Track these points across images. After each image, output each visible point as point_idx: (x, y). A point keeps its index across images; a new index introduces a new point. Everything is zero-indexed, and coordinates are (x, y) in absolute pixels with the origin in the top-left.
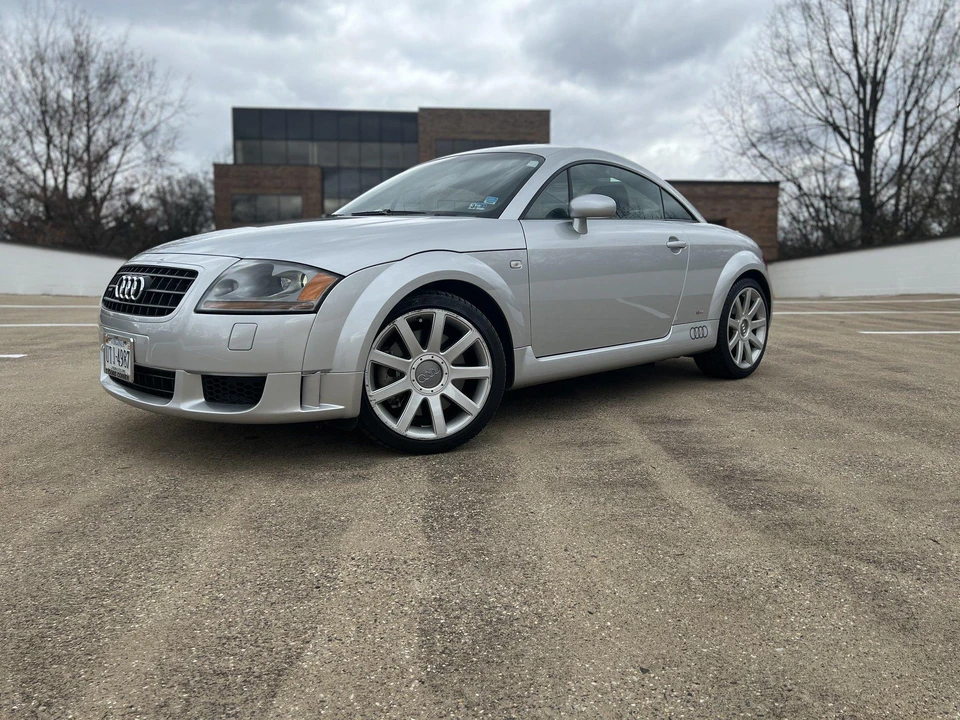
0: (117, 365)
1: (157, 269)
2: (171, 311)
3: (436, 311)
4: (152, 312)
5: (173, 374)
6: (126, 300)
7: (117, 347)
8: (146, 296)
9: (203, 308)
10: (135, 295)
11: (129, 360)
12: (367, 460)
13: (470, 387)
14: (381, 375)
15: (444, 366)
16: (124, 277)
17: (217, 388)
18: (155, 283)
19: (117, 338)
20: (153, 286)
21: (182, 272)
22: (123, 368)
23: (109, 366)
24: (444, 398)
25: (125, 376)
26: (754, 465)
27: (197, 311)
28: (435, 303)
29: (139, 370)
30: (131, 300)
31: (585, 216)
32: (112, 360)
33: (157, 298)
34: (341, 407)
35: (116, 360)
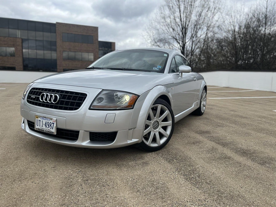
0: (44, 127)
1: (62, 91)
2: (77, 109)
3: (159, 105)
5: (78, 132)
6: (48, 103)
7: (45, 121)
8: (61, 102)
9: (92, 108)
11: (54, 126)
14: (147, 126)
15: (159, 122)
16: (45, 93)
18: (63, 97)
22: (49, 129)
23: (38, 127)
24: (159, 132)
25: (53, 132)
27: (90, 109)
28: (159, 103)
29: (58, 130)
30: (52, 103)
31: (182, 72)
32: (41, 125)
33: (67, 103)
34: (138, 140)
35: (44, 125)
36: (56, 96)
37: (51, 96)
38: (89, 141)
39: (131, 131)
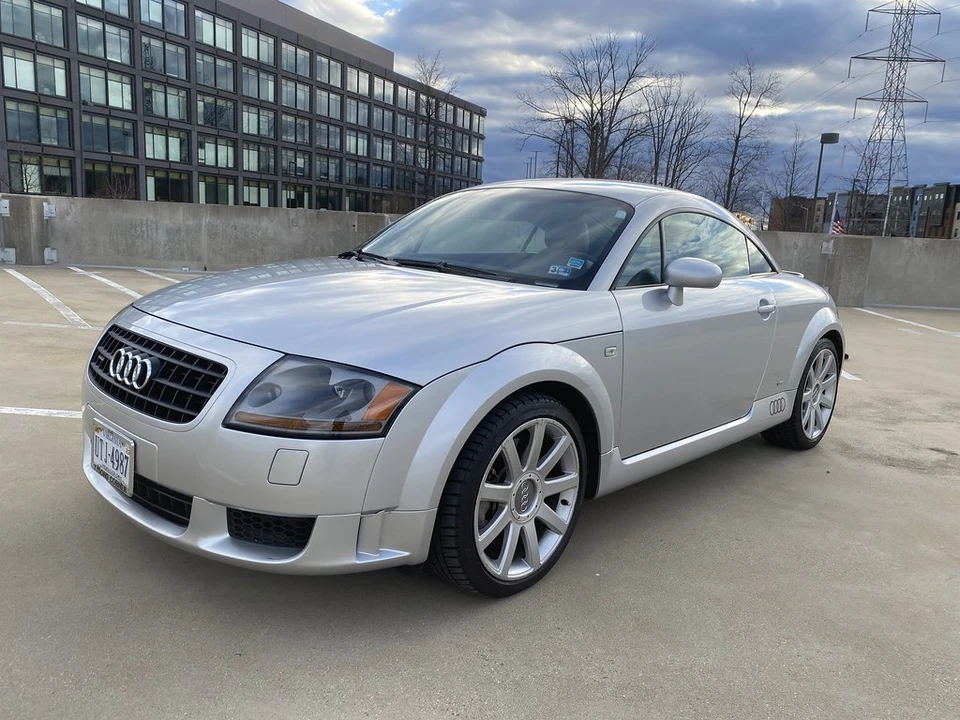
0: (109, 465)
1: (168, 350)
2: (190, 418)
4: (162, 414)
5: (190, 499)
6: (123, 383)
7: (111, 445)
8: (153, 388)
9: (233, 421)
10: (140, 381)
11: (129, 466)
16: (122, 351)
18: (163, 369)
19: (112, 432)
20: (164, 375)
21: (204, 362)
22: (118, 473)
23: (98, 461)
25: (122, 484)
27: (227, 425)
29: (141, 482)
30: (132, 388)
32: (104, 457)
33: (169, 394)
34: (407, 554)
35: (109, 459)
36: (144, 365)
37: (135, 361)
38: (228, 535)
39: (373, 521)
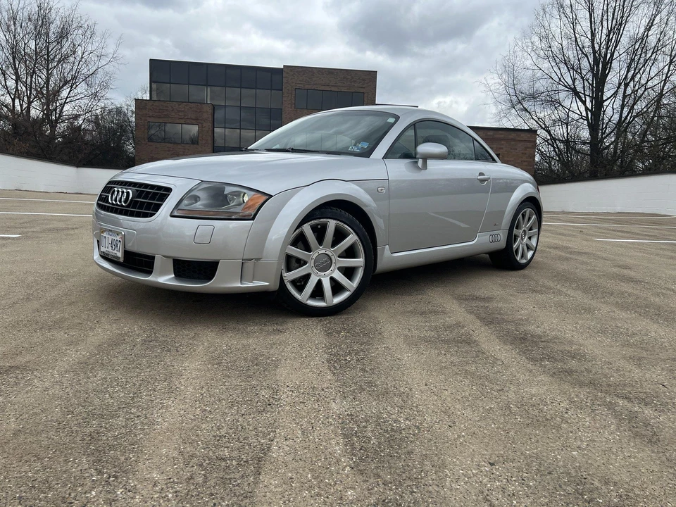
0: (110, 249)
1: (140, 185)
2: (153, 215)
3: (329, 220)
4: (138, 215)
5: (153, 258)
6: (117, 205)
7: (110, 238)
8: (133, 203)
9: (176, 214)
10: (125, 202)
11: (120, 246)
12: (280, 319)
13: (349, 272)
14: (291, 262)
15: (333, 257)
16: (116, 189)
17: (183, 268)
18: (139, 194)
19: (111, 231)
20: (139, 196)
21: (160, 188)
22: (115, 252)
23: (103, 249)
24: (332, 279)
25: (117, 257)
26: (539, 331)
27: (172, 216)
28: (329, 216)
29: (127, 254)
30: (122, 206)
31: (426, 158)
32: (107, 246)
33: (142, 205)
34: (267, 284)
35: (110, 246)
36: (128, 193)
37: (123, 192)
38: (173, 275)
39: (249, 265)
